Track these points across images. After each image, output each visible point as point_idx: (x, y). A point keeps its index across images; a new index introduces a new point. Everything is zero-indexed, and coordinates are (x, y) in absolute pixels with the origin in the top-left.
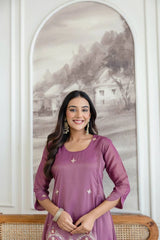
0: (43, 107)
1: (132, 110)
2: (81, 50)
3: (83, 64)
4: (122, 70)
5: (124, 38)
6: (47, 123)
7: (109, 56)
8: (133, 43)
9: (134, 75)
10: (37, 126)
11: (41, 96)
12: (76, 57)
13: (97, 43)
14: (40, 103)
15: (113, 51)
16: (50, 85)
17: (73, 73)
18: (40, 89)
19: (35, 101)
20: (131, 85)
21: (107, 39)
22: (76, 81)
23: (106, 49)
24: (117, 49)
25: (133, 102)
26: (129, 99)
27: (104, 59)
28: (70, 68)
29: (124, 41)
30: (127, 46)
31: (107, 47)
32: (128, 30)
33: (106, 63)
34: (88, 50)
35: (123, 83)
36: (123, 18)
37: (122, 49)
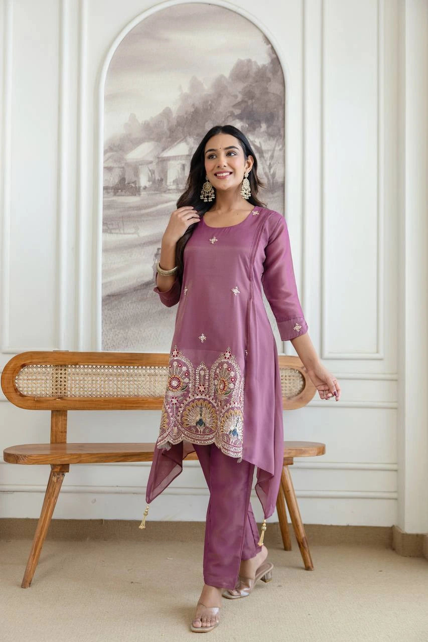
0: (123, 180)
1: (278, 193)
2: (195, 85)
3: (196, 112)
4: (264, 126)
5: (270, 75)
6: (131, 208)
7: (243, 101)
8: (283, 84)
9: (283, 137)
10: (110, 212)
11: (120, 160)
12: (185, 98)
13: (222, 76)
14: (117, 172)
15: (249, 94)
16: (137, 142)
17: (179, 124)
18: (117, 148)
19: (108, 169)
20: (277, 153)
21: (241, 73)
22: (184, 139)
23: (238, 89)
24: (257, 92)
25: (280, 180)
26: (274, 175)
27: (234, 106)
28: (174, 115)
29: (269, 80)
30: (274, 87)
31: (240, 87)
32: (276, 62)
33: (237, 112)
34: (207, 88)
35: (264, 148)
36: (268, 41)
37: (265, 92)
